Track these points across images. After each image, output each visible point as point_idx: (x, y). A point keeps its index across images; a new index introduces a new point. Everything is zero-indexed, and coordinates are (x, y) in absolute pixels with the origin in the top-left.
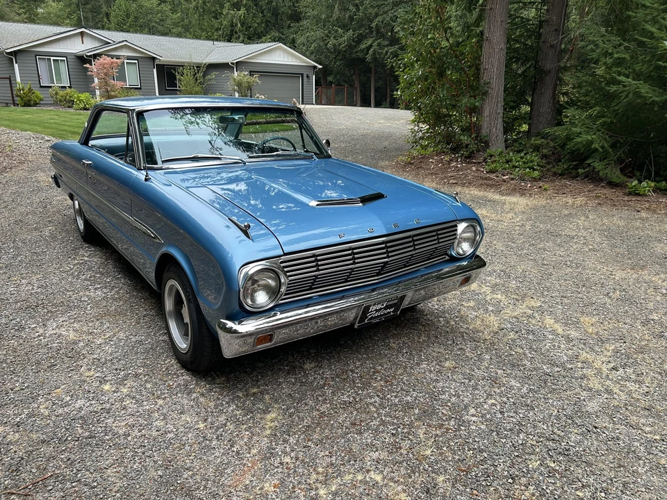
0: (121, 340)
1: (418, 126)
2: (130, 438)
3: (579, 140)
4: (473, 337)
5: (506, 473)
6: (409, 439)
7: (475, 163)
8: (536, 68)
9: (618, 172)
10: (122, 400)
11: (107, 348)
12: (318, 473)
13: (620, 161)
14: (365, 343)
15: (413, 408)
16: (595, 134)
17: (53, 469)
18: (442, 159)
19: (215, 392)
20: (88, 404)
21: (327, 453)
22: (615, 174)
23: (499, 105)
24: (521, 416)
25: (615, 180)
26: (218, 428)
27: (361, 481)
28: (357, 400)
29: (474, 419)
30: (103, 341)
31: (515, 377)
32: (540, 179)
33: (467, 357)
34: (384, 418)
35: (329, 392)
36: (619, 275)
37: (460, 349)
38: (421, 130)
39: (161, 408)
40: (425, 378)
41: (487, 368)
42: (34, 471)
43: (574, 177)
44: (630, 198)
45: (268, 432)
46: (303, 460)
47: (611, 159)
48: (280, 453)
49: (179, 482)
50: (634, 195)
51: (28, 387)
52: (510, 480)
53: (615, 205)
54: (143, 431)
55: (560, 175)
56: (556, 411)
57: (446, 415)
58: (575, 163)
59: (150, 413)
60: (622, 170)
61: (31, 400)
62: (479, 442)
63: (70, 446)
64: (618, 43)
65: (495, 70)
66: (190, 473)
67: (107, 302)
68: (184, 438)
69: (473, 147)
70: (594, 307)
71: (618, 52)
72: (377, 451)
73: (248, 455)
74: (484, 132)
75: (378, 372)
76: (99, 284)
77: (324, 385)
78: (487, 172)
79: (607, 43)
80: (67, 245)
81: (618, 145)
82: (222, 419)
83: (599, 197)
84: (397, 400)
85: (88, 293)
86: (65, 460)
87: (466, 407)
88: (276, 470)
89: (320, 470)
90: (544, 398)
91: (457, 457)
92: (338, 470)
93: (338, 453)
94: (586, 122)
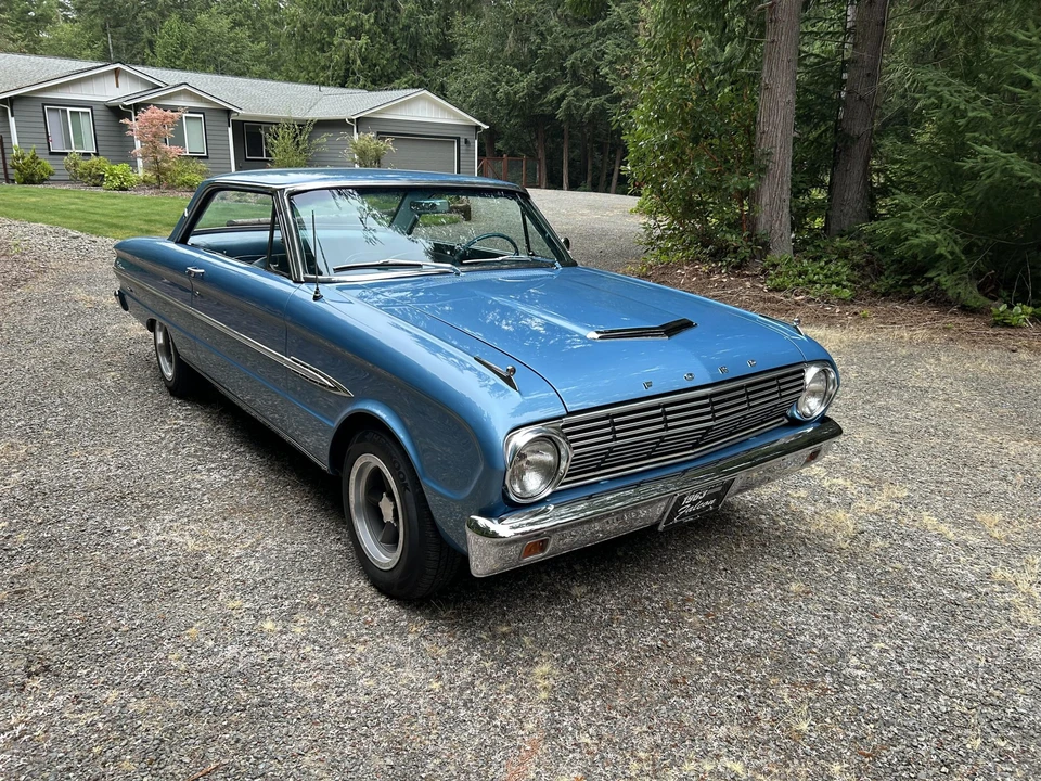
0: (270, 550)
1: (655, 219)
2: (326, 706)
3: (916, 241)
4: (820, 544)
5: (935, 758)
6: (768, 706)
7: (748, 276)
8: (836, 132)
9: (975, 292)
10: (297, 646)
11: (252, 563)
12: (640, 760)
13: (978, 274)
14: (656, 555)
15: (759, 656)
16: (939, 233)
17: (217, 757)
18: (697, 270)
19: (443, 632)
20: (245, 652)
21: (645, 728)
22: (971, 294)
23: (785, 188)
24: (933, 668)
25: (972, 303)
26: (462, 690)
27: (711, 773)
28: (670, 644)
29: (860, 672)
30: (243, 552)
31: (905, 608)
32: (852, 301)
33: (820, 576)
34: (718, 672)
35: (621, 631)
36: (1014, 448)
37: (807, 563)
38: (659, 226)
39: (363, 659)
40: (767, 610)
41: (857, 593)
42: (187, 760)
43: (907, 298)
44: (997, 330)
45: (544, 695)
46: (610, 740)
47: (964, 270)
48: (571, 729)
49: (423, 775)
50: (1002, 327)
51: (141, 626)
52: (944, 769)
53: (975, 341)
54: (345, 695)
55: (883, 295)
56: (983, 660)
57: (814, 667)
58: (905, 277)
59: (348, 665)
60: (981, 288)
61: (152, 647)
62: (878, 709)
63: (233, 718)
64: (973, 95)
65: (779, 135)
66: (438, 761)
67: (233, 490)
68: (413, 706)
69: (745, 252)
70: (991, 498)
71: (974, 109)
72: (722, 723)
73: (522, 733)
74: (762, 228)
75: (689, 600)
76: (213, 462)
77: (611, 620)
78: (770, 290)
79: (955, 94)
80: (146, 400)
81: (975, 249)
82: (465, 674)
83: (949, 329)
84: (731, 645)
85: (198, 477)
86: (233, 742)
87: (842, 654)
88: (571, 756)
89: (642, 755)
90: (959, 640)
91: (852, 734)
92: (669, 754)
93: (663, 729)
94: (925, 214)
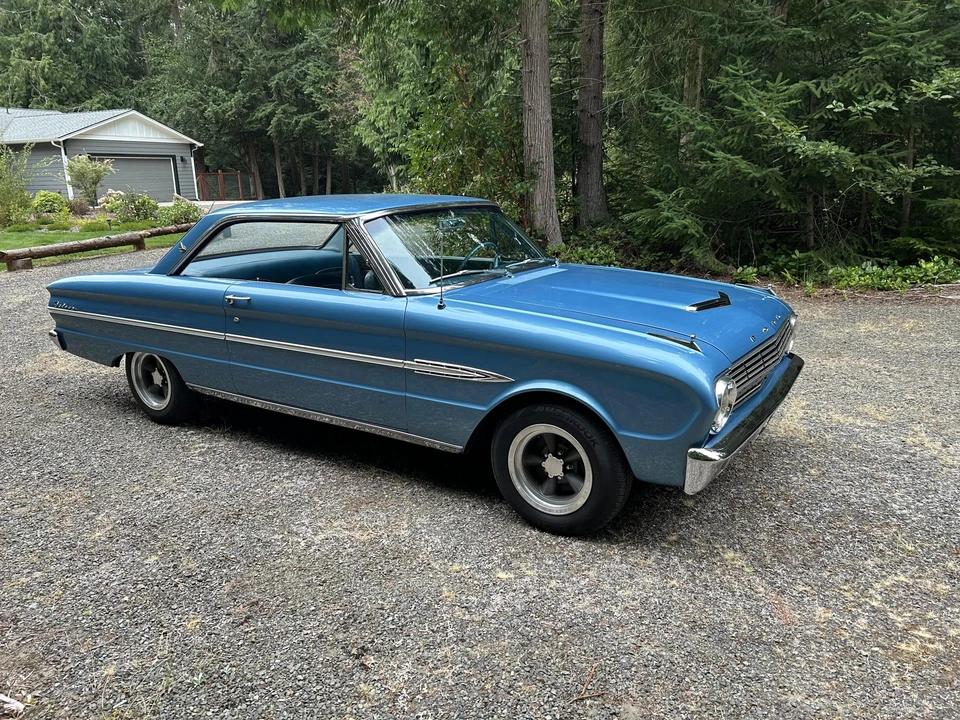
0: (429, 525)
3: (672, 225)
4: (797, 444)
8: (574, 143)
10: (542, 583)
11: (427, 537)
12: (846, 591)
13: (714, 247)
15: (842, 516)
16: (685, 218)
19: (633, 550)
20: (509, 597)
21: (828, 573)
25: (716, 269)
26: (693, 581)
29: (905, 511)
30: (409, 532)
31: (885, 470)
33: (818, 462)
35: (745, 522)
37: (802, 456)
39: (601, 580)
41: (850, 468)
45: (746, 570)
47: (706, 245)
48: (786, 585)
54: (619, 604)
57: (879, 515)
58: (659, 254)
59: (596, 586)
60: (717, 257)
65: (544, 147)
70: (852, 398)
71: (698, 124)
74: (538, 224)
75: (763, 493)
76: (282, 472)
79: (682, 113)
81: (710, 228)
84: (818, 513)
85: (285, 485)
87: (885, 504)
88: (806, 600)
89: (844, 587)
93: (838, 570)
94: (673, 205)
